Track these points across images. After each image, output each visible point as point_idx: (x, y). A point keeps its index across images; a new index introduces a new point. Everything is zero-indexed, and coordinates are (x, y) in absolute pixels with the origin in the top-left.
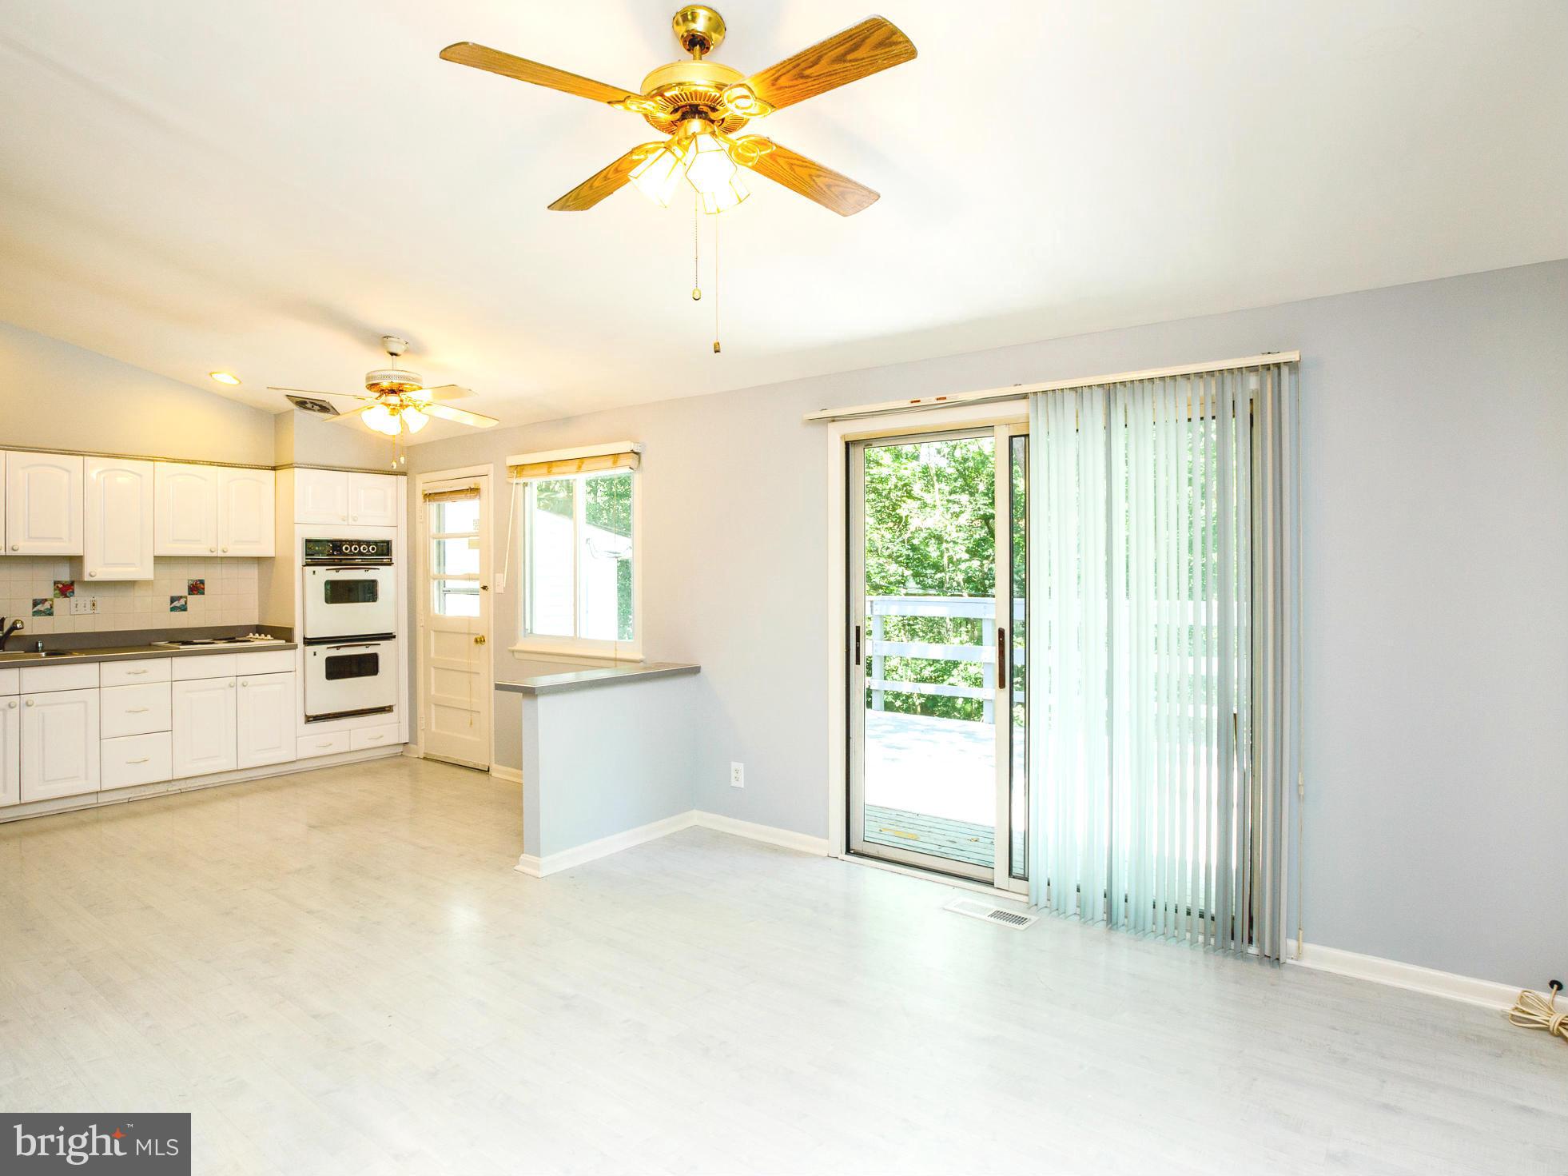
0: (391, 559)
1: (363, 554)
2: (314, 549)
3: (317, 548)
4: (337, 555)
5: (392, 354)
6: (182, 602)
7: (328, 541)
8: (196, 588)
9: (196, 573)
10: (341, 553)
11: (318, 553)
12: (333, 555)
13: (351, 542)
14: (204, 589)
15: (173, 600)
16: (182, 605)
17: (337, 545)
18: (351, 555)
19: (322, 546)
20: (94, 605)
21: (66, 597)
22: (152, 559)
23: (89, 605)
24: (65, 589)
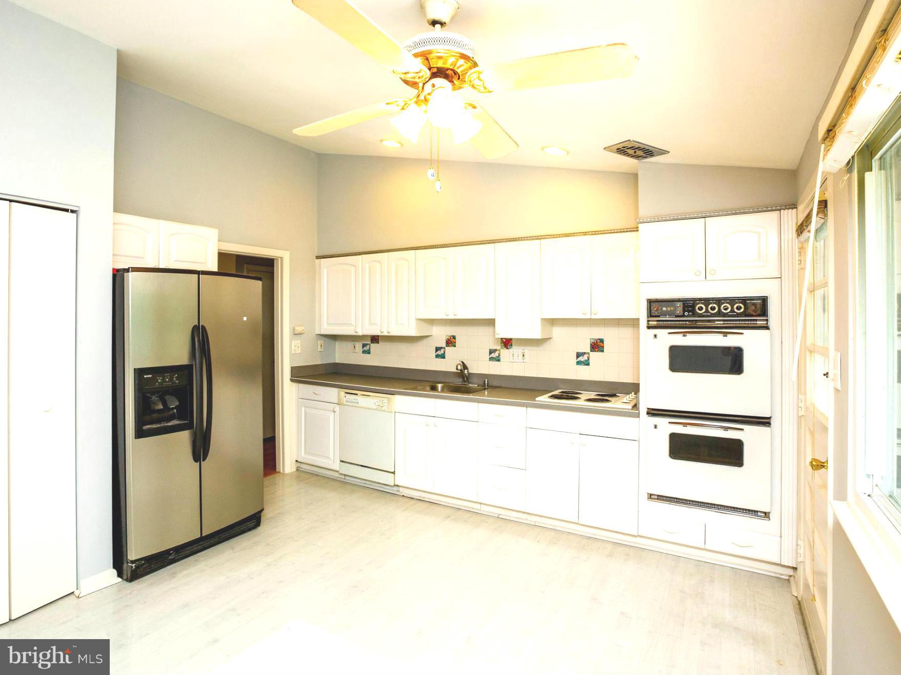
0: (767, 320)
1: (725, 315)
2: (662, 309)
3: (664, 309)
4: (688, 316)
6: (585, 358)
7: (679, 300)
8: (597, 346)
9: (597, 333)
10: (694, 314)
11: (665, 314)
12: (683, 316)
13: (707, 301)
14: (603, 347)
15: (579, 355)
16: (586, 361)
17: (689, 305)
18: (708, 316)
19: (672, 307)
20: (523, 355)
21: (507, 348)
22: (540, 320)
23: (521, 356)
24: (507, 343)
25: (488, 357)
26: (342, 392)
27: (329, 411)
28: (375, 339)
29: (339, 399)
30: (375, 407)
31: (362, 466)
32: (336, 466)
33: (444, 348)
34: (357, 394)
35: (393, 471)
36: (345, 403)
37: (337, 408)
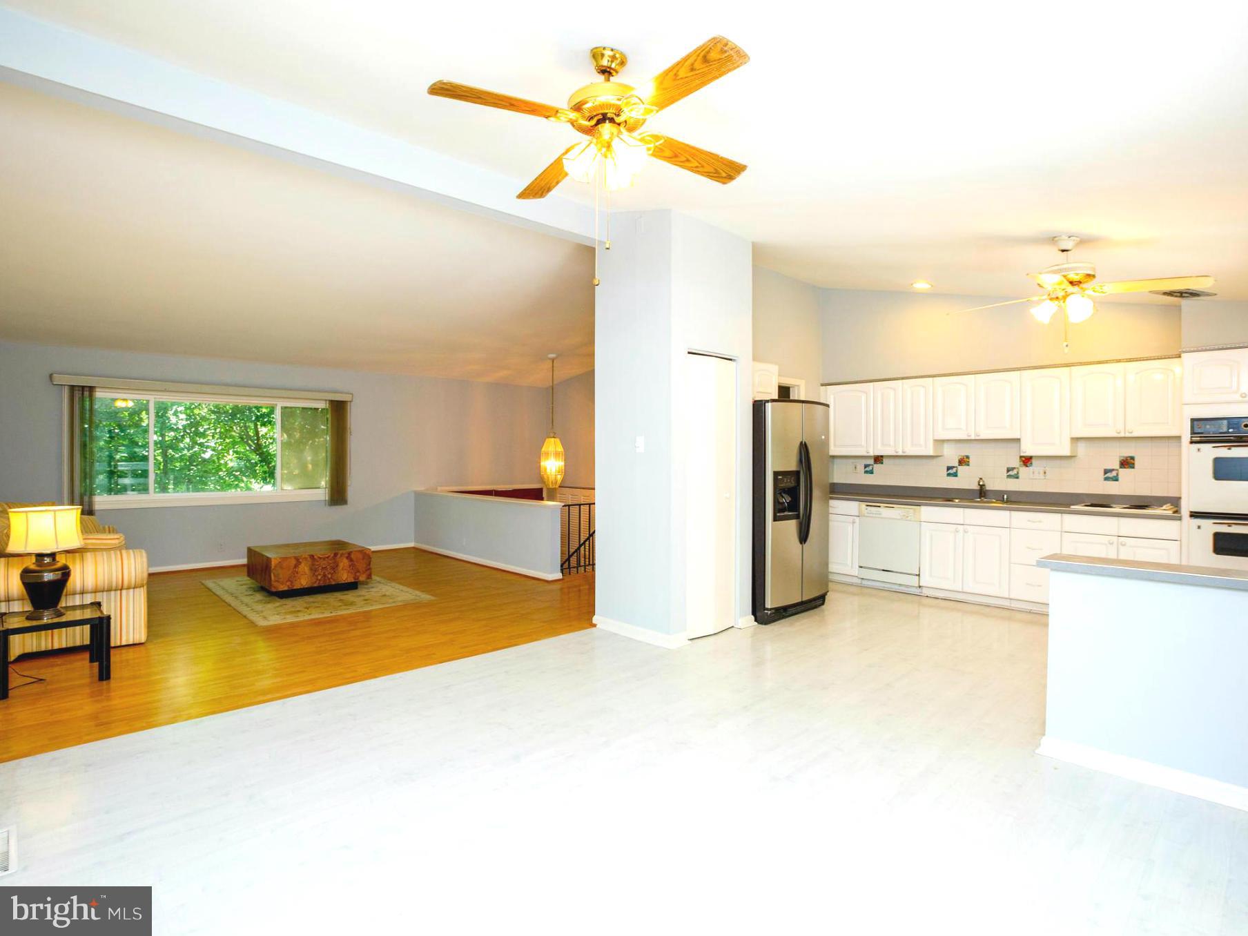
2: (1204, 427)
3: (1208, 426)
5: (1063, 251)
6: (1114, 474)
7: (1224, 419)
8: (1127, 463)
9: (1127, 452)
10: (1240, 430)
12: (1228, 432)
14: (1134, 464)
15: (1106, 472)
16: (1114, 477)
17: (1234, 423)
20: (1045, 473)
21: (1027, 466)
22: (1069, 439)
23: (1042, 472)
24: (1027, 461)
25: (1006, 475)
26: (863, 505)
27: (850, 523)
28: (878, 459)
29: (860, 511)
30: (899, 517)
31: (883, 570)
32: (856, 571)
33: (956, 467)
34: (879, 507)
35: (918, 574)
36: (866, 515)
37: (857, 520)
